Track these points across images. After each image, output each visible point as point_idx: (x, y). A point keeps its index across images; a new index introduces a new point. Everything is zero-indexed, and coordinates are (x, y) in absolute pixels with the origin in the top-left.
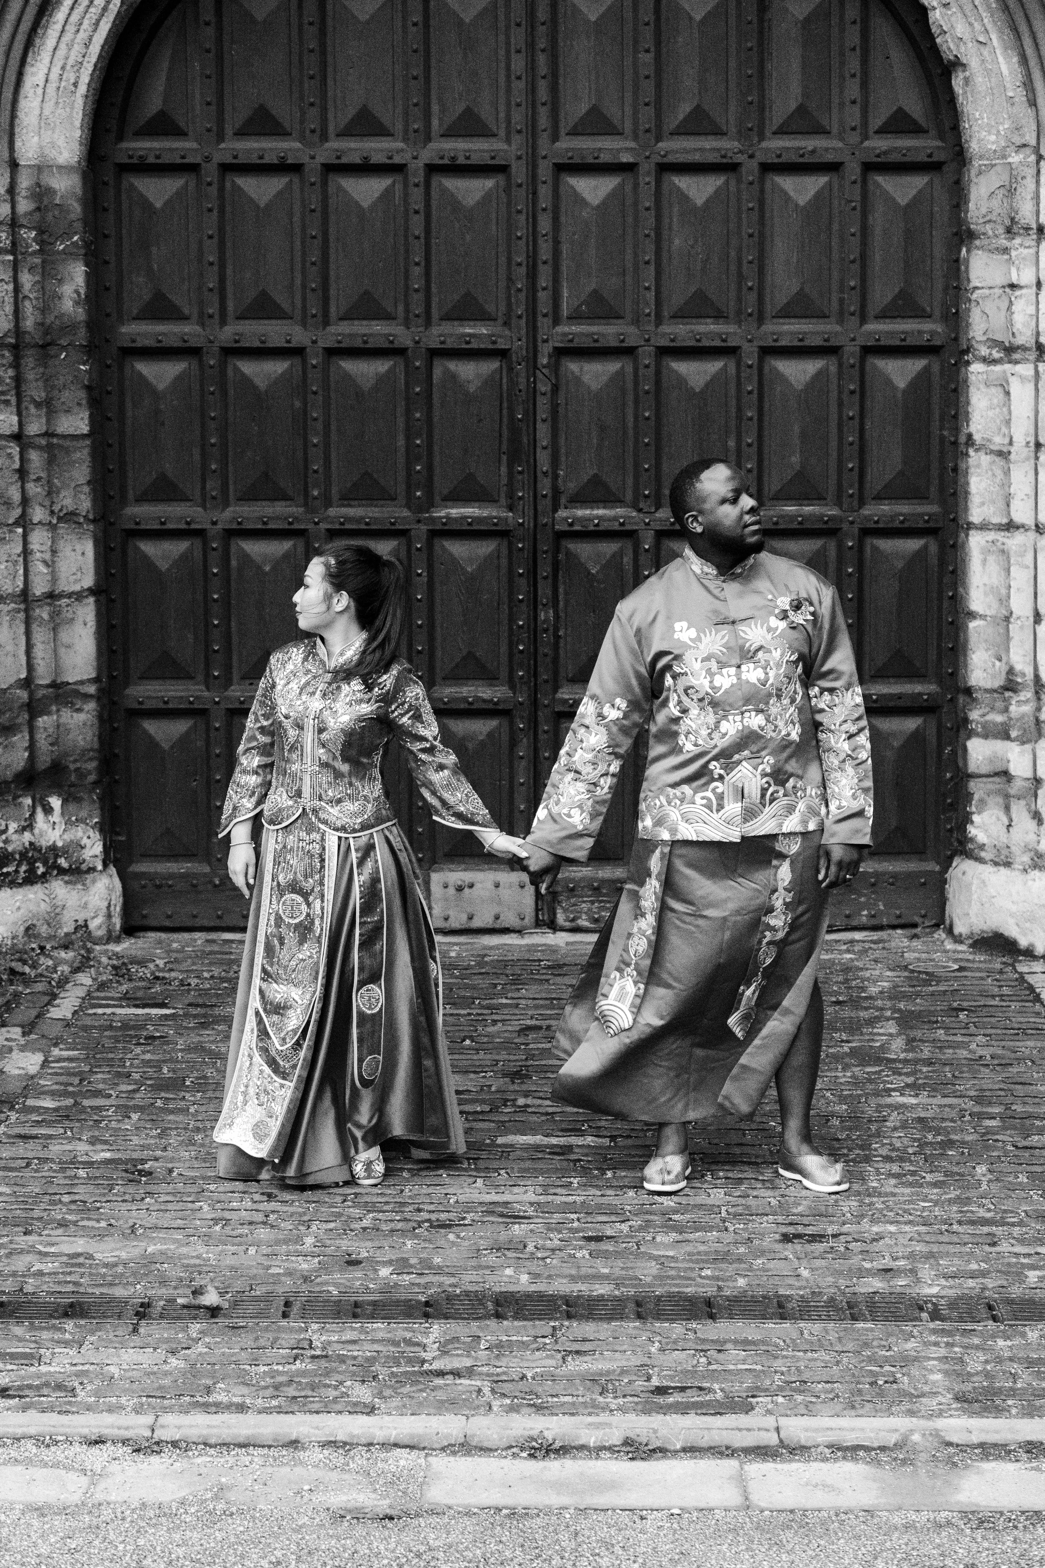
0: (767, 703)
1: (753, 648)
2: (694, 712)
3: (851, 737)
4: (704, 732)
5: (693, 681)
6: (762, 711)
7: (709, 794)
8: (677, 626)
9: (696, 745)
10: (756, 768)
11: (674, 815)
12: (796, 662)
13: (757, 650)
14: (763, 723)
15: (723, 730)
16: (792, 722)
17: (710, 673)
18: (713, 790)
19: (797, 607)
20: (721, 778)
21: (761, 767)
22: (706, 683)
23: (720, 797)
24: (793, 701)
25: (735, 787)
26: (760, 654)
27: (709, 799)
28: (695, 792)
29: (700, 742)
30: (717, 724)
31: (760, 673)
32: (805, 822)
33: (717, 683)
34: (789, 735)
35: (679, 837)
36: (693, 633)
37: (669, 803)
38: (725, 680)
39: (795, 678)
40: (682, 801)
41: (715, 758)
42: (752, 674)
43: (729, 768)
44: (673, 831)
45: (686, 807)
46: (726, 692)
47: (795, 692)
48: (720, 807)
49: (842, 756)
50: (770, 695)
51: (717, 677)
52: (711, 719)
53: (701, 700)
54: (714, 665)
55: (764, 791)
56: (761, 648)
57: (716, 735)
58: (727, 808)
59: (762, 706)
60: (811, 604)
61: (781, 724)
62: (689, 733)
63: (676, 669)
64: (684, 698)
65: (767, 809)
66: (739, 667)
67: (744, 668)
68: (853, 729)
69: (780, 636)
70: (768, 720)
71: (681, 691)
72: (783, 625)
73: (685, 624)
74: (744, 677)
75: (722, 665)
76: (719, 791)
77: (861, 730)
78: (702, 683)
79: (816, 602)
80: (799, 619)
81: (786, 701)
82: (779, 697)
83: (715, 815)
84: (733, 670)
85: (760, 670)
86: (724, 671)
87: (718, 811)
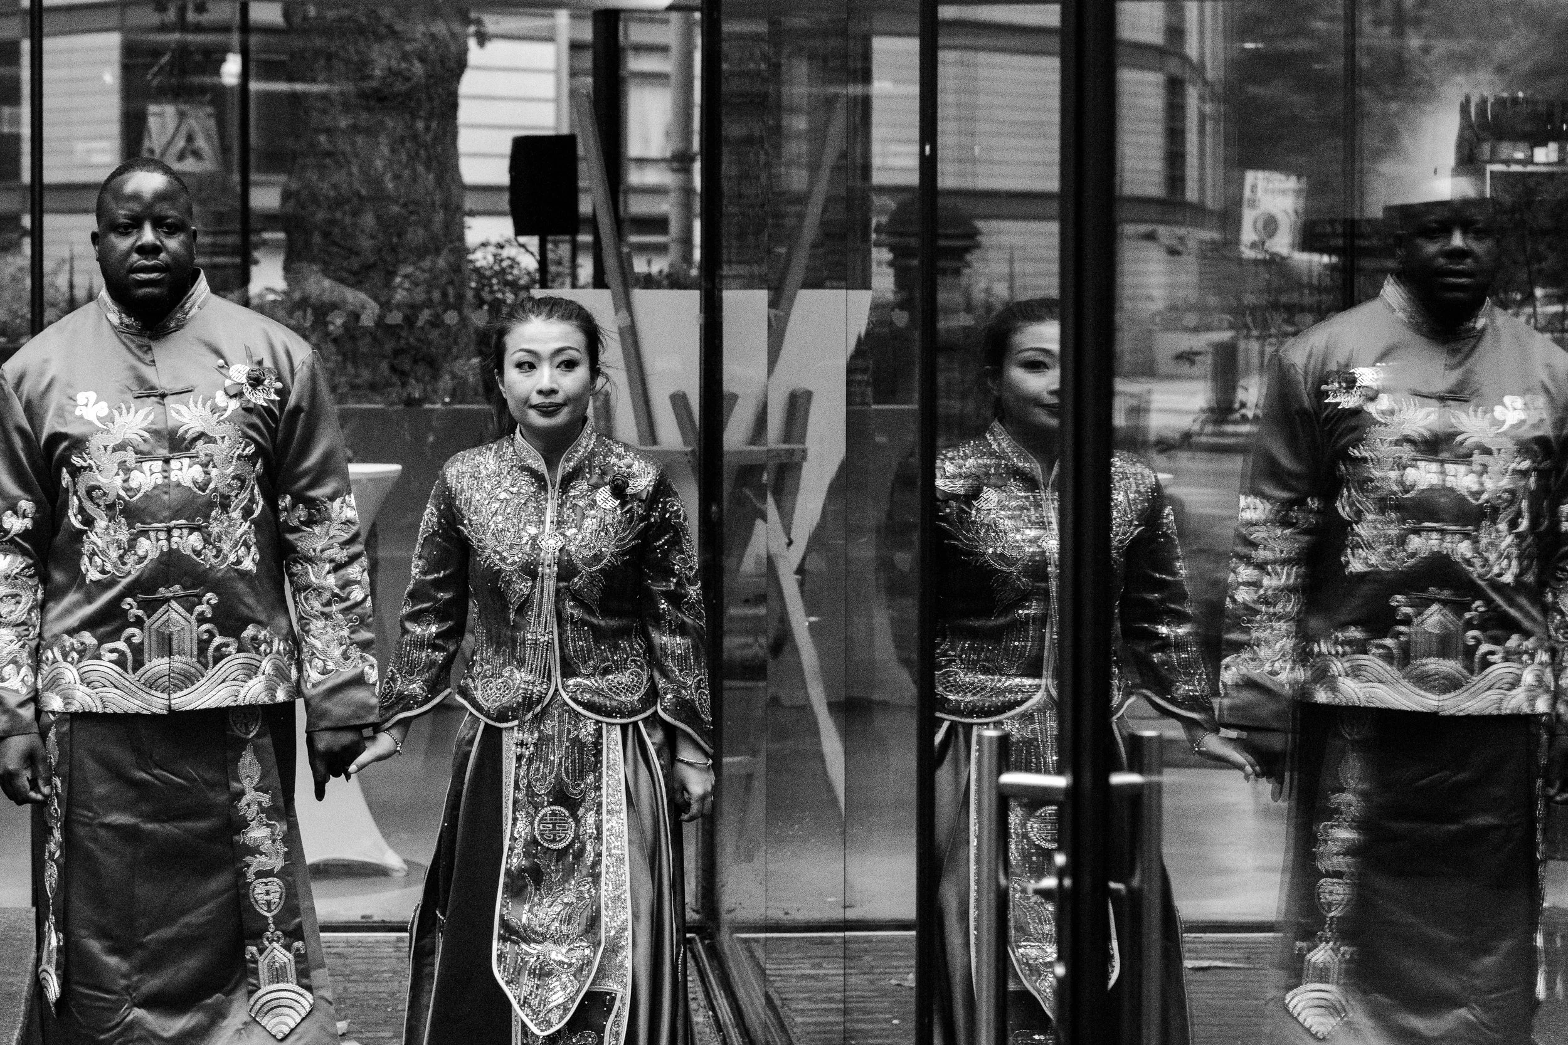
0: (207, 517)
1: (189, 436)
2: (101, 523)
3: (338, 567)
4: (114, 554)
5: (101, 480)
6: (198, 529)
7: (121, 645)
8: (81, 398)
9: (103, 572)
10: (190, 611)
11: (70, 674)
12: (251, 459)
13: (195, 439)
14: (199, 546)
15: (141, 552)
16: (246, 544)
17: (126, 470)
18: (128, 640)
19: (256, 382)
20: (139, 623)
21: (199, 609)
22: (118, 481)
23: (138, 650)
24: (247, 512)
25: (159, 633)
26: (200, 443)
27: (122, 654)
28: (101, 643)
29: (109, 567)
30: (132, 544)
31: (197, 472)
32: (271, 690)
33: (133, 484)
34: (239, 562)
35: (75, 707)
36: (103, 409)
37: (65, 656)
38: (147, 477)
39: (251, 481)
40: (82, 654)
41: (129, 591)
42: (185, 472)
43: (151, 607)
44: (67, 699)
45: (88, 664)
46: (146, 496)
47: (252, 500)
48: (138, 664)
49: (327, 595)
50: (211, 505)
51: (135, 474)
52: (124, 536)
53: (110, 507)
54: (130, 456)
55: (203, 645)
56: (202, 435)
57: (130, 559)
58: (148, 665)
59: (199, 521)
60: (279, 379)
61: (226, 547)
62: (94, 554)
63: (76, 460)
64: (88, 505)
65: (211, 672)
66: (167, 461)
67: (174, 464)
68: (341, 556)
69: (229, 420)
70: (206, 541)
71: (82, 491)
72: (234, 404)
73: (92, 396)
74: (173, 478)
75: (143, 456)
76: (136, 640)
77: (353, 559)
78: (110, 481)
79: (286, 374)
80: (259, 398)
81: (236, 514)
82: (225, 507)
83: (131, 676)
84: (158, 465)
85: (198, 468)
86: (146, 466)
87: (135, 670)
